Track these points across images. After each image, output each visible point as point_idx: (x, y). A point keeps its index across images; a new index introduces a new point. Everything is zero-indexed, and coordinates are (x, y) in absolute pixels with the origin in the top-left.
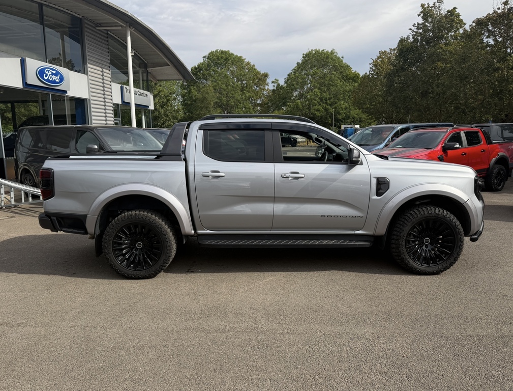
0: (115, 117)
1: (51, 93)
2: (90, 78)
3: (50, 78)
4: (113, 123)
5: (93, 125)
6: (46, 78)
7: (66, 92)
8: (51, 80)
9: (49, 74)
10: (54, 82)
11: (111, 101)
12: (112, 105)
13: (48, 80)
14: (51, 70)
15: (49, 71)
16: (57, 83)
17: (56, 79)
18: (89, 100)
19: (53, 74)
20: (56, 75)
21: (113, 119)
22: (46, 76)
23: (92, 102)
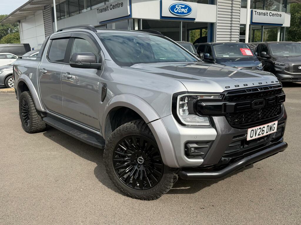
0: (240, 35)
1: (182, 21)
2: (218, 7)
3: (179, 11)
4: (238, 39)
5: (217, 42)
6: (176, 11)
7: (194, 19)
8: (180, 12)
9: (178, 8)
10: (183, 13)
11: (238, 23)
12: (239, 26)
13: (178, 13)
14: (180, 6)
15: (179, 6)
16: (185, 13)
17: (184, 11)
18: (216, 23)
19: (182, 8)
20: (185, 8)
21: (238, 36)
22: (176, 10)
23: (218, 24)
